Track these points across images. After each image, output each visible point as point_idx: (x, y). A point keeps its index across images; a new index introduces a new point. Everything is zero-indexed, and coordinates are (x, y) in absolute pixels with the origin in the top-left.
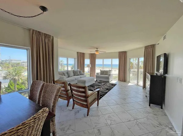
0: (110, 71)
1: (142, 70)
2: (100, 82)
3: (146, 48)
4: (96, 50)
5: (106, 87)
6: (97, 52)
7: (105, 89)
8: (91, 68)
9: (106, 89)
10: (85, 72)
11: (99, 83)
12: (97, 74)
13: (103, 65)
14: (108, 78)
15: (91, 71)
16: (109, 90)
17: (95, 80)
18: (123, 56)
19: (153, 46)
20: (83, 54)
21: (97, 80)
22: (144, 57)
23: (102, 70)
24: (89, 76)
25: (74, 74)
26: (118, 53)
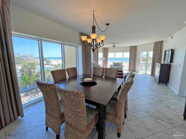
0: (122, 63)
1: (150, 62)
8: (104, 60)
12: (111, 65)
14: (121, 69)
18: (133, 51)
19: (161, 43)
23: (114, 62)
26: (129, 48)
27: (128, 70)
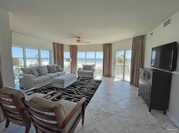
0: (94, 65)
2: (82, 78)
3: (135, 39)
4: (78, 39)
5: (91, 86)
6: (79, 42)
7: (90, 89)
8: (72, 62)
9: (92, 89)
10: (64, 68)
11: (82, 80)
12: (80, 69)
13: (86, 59)
14: (92, 74)
15: (72, 67)
16: (95, 89)
17: (77, 77)
18: (107, 49)
19: (143, 37)
20: (62, 46)
21: (79, 77)
22: (132, 50)
23: (84, 64)
24: (69, 72)
25: (49, 71)
26: (102, 46)
27: (102, 74)
